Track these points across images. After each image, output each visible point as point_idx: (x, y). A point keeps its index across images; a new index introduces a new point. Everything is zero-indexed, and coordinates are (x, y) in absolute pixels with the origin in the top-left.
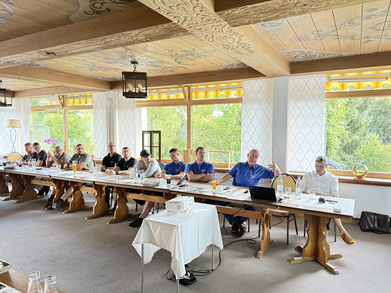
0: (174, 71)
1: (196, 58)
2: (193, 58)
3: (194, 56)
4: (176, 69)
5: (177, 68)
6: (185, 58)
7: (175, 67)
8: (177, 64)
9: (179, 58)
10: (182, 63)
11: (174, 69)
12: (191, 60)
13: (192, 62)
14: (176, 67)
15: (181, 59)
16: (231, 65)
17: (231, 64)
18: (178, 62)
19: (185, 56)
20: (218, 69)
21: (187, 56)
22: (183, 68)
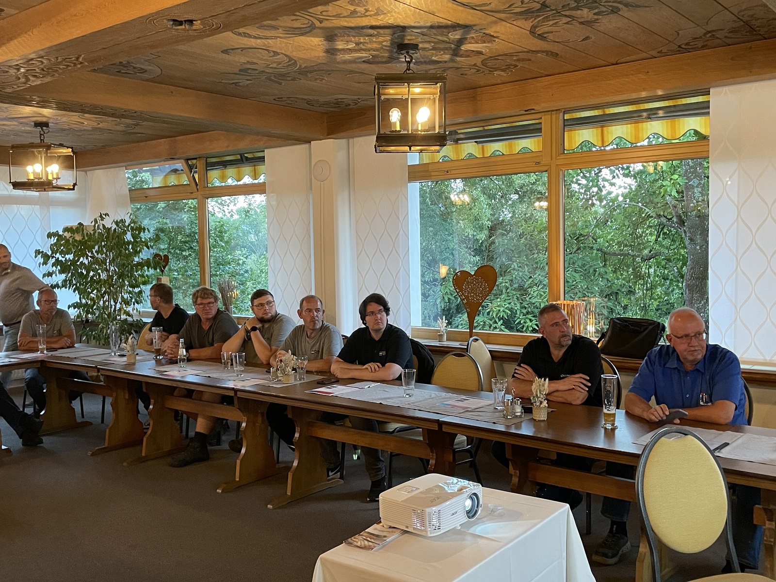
0: (516, 66)
1: (600, 17)
2: (591, 16)
3: (596, 8)
4: (523, 60)
5: (529, 56)
7: (524, 52)
8: (535, 41)
9: (547, 19)
10: (551, 37)
11: (518, 60)
12: (582, 23)
13: (586, 31)
14: (528, 52)
15: (551, 23)
16: (708, 36)
17: (709, 32)
18: (541, 37)
19: (567, 13)
21: (573, 13)
22: (547, 55)
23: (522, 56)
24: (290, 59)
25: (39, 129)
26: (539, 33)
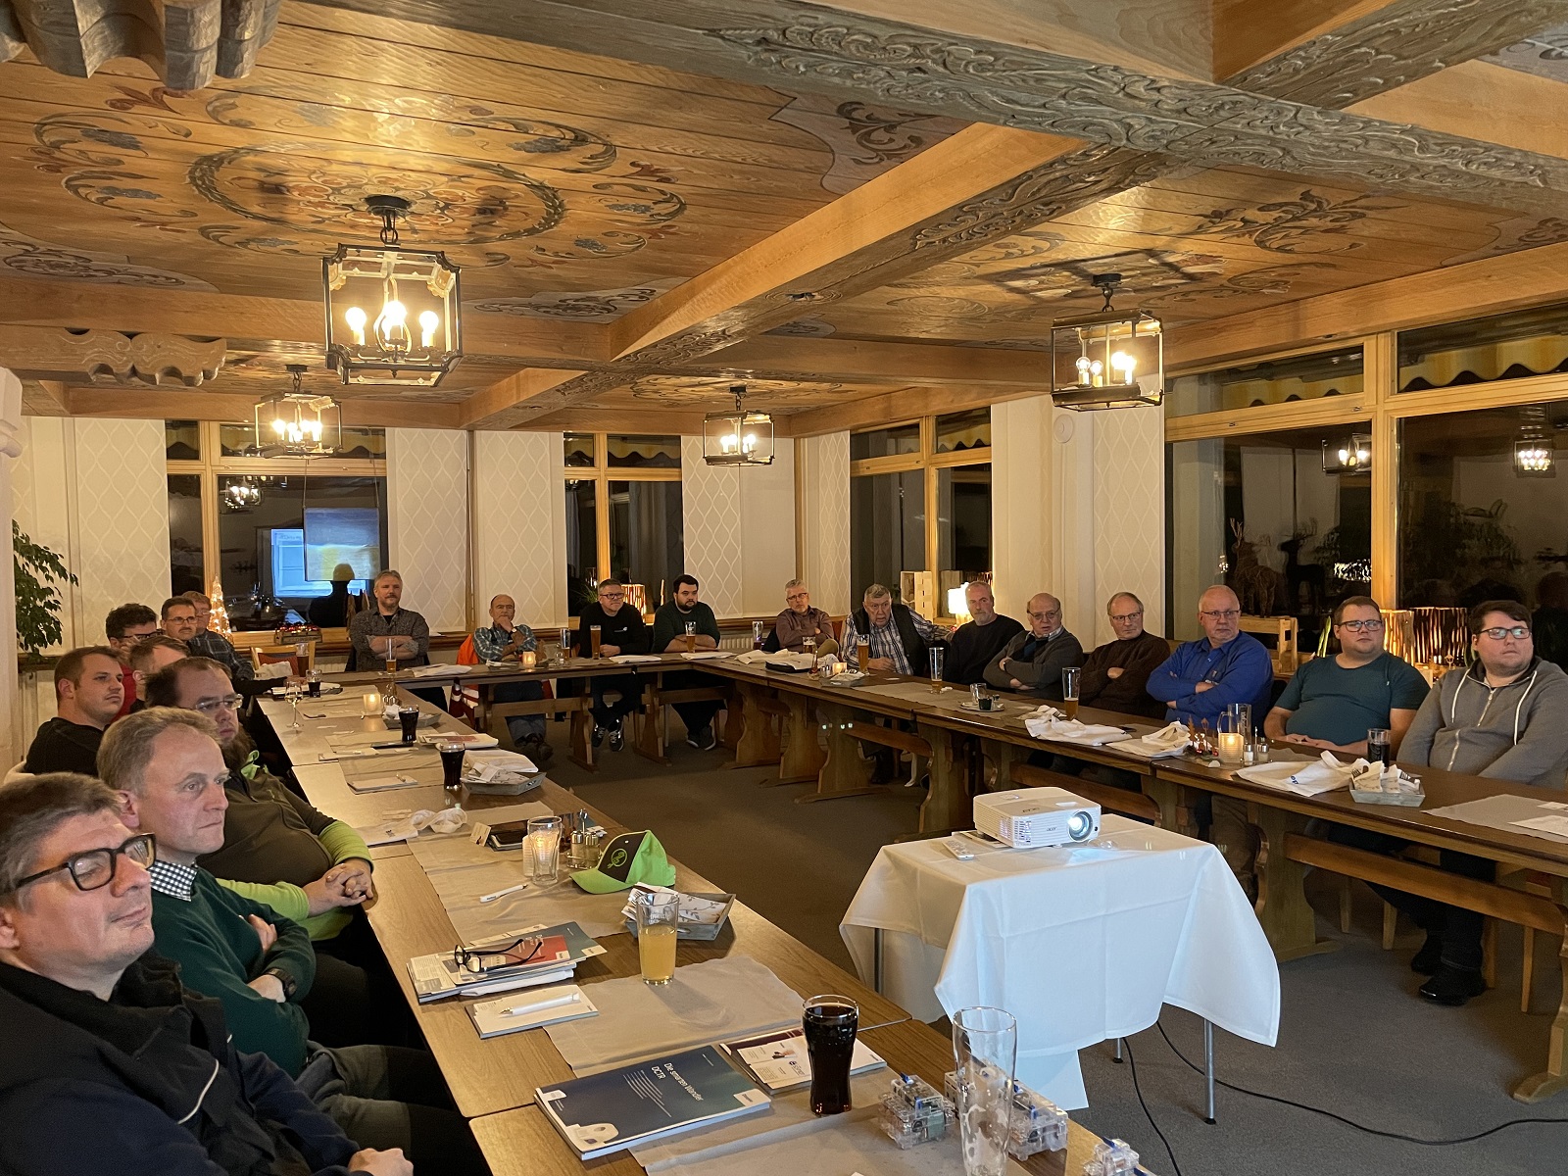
0: (1286, 282)
1: (1345, 223)
2: (1329, 224)
3: (1326, 216)
4: (1288, 275)
5: (1291, 270)
6: (1294, 232)
7: (1277, 267)
8: (1280, 254)
9: (1268, 232)
10: (1298, 249)
11: (1280, 275)
12: (1325, 232)
13: (1343, 239)
14: (1283, 266)
15: (1279, 236)
18: (1278, 249)
19: (1290, 225)
20: (1494, 245)
21: (1298, 224)
22: (1317, 267)
23: (1283, 271)
24: (973, 303)
25: (734, 395)
26: (1275, 245)
